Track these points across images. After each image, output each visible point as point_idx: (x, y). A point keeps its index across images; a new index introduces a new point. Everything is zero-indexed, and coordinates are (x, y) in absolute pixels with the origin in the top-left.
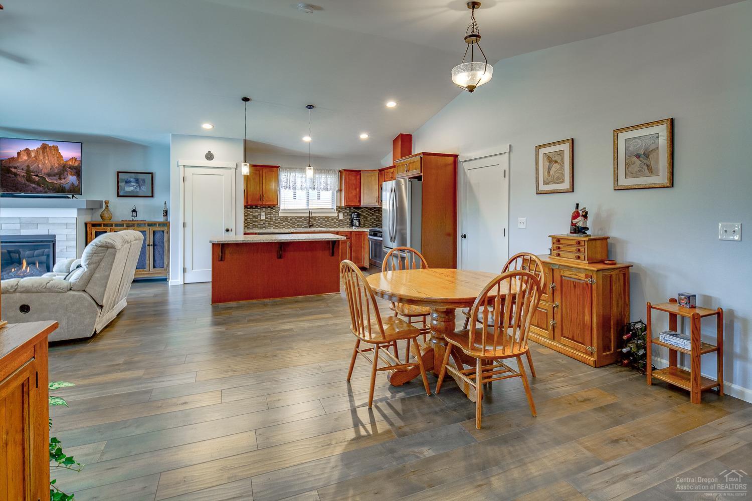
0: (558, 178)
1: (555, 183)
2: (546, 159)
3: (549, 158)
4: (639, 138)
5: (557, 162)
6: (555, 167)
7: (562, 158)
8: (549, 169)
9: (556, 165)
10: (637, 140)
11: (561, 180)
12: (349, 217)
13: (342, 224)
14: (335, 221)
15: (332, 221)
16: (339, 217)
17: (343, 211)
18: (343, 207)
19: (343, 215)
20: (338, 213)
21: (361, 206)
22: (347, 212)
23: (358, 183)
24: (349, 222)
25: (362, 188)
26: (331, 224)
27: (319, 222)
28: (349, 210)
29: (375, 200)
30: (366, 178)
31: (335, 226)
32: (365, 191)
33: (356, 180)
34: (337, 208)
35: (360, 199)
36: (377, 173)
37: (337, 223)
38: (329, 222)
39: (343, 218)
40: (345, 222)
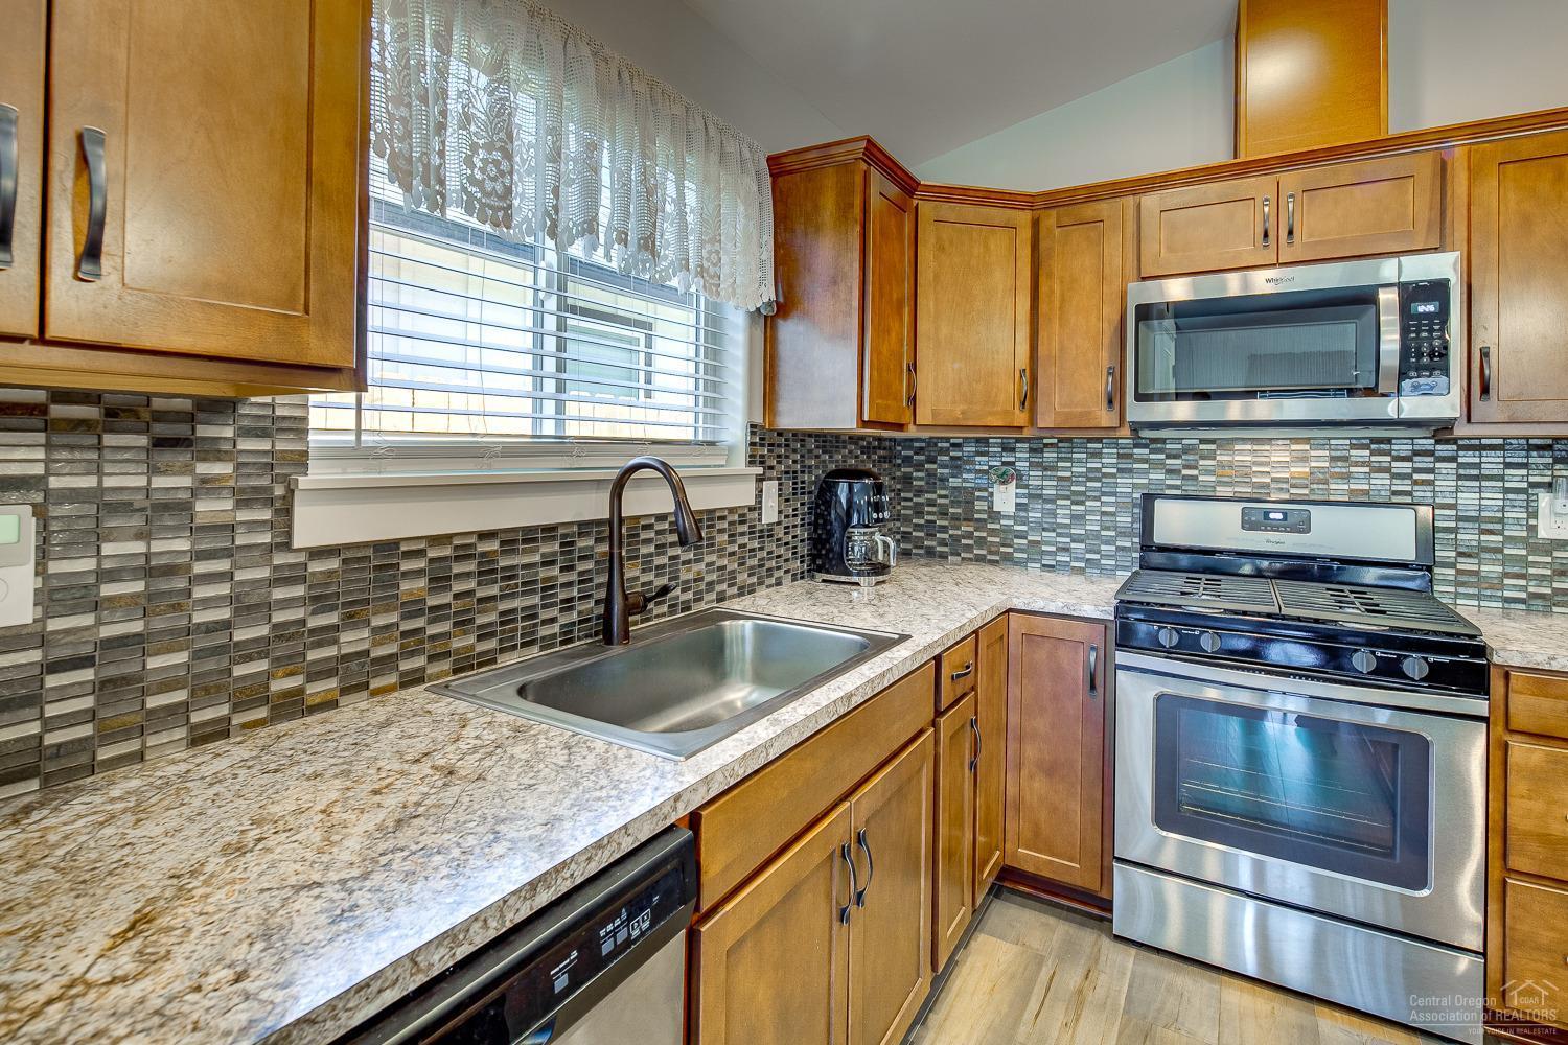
12: (802, 504)
13: (773, 564)
14: (745, 540)
15: (730, 543)
16: (760, 508)
17: (779, 462)
18: (780, 433)
19: (780, 496)
20: (760, 479)
21: (912, 432)
22: (795, 472)
23: (908, 269)
24: (802, 541)
25: (926, 304)
26: (724, 568)
27: (663, 560)
28: (802, 456)
29: (1008, 390)
30: (951, 243)
31: (743, 578)
32: (944, 331)
33: (902, 242)
34: (752, 444)
35: (912, 386)
36: (1023, 218)
37: (755, 556)
38: (713, 558)
39: (780, 512)
40: (787, 544)
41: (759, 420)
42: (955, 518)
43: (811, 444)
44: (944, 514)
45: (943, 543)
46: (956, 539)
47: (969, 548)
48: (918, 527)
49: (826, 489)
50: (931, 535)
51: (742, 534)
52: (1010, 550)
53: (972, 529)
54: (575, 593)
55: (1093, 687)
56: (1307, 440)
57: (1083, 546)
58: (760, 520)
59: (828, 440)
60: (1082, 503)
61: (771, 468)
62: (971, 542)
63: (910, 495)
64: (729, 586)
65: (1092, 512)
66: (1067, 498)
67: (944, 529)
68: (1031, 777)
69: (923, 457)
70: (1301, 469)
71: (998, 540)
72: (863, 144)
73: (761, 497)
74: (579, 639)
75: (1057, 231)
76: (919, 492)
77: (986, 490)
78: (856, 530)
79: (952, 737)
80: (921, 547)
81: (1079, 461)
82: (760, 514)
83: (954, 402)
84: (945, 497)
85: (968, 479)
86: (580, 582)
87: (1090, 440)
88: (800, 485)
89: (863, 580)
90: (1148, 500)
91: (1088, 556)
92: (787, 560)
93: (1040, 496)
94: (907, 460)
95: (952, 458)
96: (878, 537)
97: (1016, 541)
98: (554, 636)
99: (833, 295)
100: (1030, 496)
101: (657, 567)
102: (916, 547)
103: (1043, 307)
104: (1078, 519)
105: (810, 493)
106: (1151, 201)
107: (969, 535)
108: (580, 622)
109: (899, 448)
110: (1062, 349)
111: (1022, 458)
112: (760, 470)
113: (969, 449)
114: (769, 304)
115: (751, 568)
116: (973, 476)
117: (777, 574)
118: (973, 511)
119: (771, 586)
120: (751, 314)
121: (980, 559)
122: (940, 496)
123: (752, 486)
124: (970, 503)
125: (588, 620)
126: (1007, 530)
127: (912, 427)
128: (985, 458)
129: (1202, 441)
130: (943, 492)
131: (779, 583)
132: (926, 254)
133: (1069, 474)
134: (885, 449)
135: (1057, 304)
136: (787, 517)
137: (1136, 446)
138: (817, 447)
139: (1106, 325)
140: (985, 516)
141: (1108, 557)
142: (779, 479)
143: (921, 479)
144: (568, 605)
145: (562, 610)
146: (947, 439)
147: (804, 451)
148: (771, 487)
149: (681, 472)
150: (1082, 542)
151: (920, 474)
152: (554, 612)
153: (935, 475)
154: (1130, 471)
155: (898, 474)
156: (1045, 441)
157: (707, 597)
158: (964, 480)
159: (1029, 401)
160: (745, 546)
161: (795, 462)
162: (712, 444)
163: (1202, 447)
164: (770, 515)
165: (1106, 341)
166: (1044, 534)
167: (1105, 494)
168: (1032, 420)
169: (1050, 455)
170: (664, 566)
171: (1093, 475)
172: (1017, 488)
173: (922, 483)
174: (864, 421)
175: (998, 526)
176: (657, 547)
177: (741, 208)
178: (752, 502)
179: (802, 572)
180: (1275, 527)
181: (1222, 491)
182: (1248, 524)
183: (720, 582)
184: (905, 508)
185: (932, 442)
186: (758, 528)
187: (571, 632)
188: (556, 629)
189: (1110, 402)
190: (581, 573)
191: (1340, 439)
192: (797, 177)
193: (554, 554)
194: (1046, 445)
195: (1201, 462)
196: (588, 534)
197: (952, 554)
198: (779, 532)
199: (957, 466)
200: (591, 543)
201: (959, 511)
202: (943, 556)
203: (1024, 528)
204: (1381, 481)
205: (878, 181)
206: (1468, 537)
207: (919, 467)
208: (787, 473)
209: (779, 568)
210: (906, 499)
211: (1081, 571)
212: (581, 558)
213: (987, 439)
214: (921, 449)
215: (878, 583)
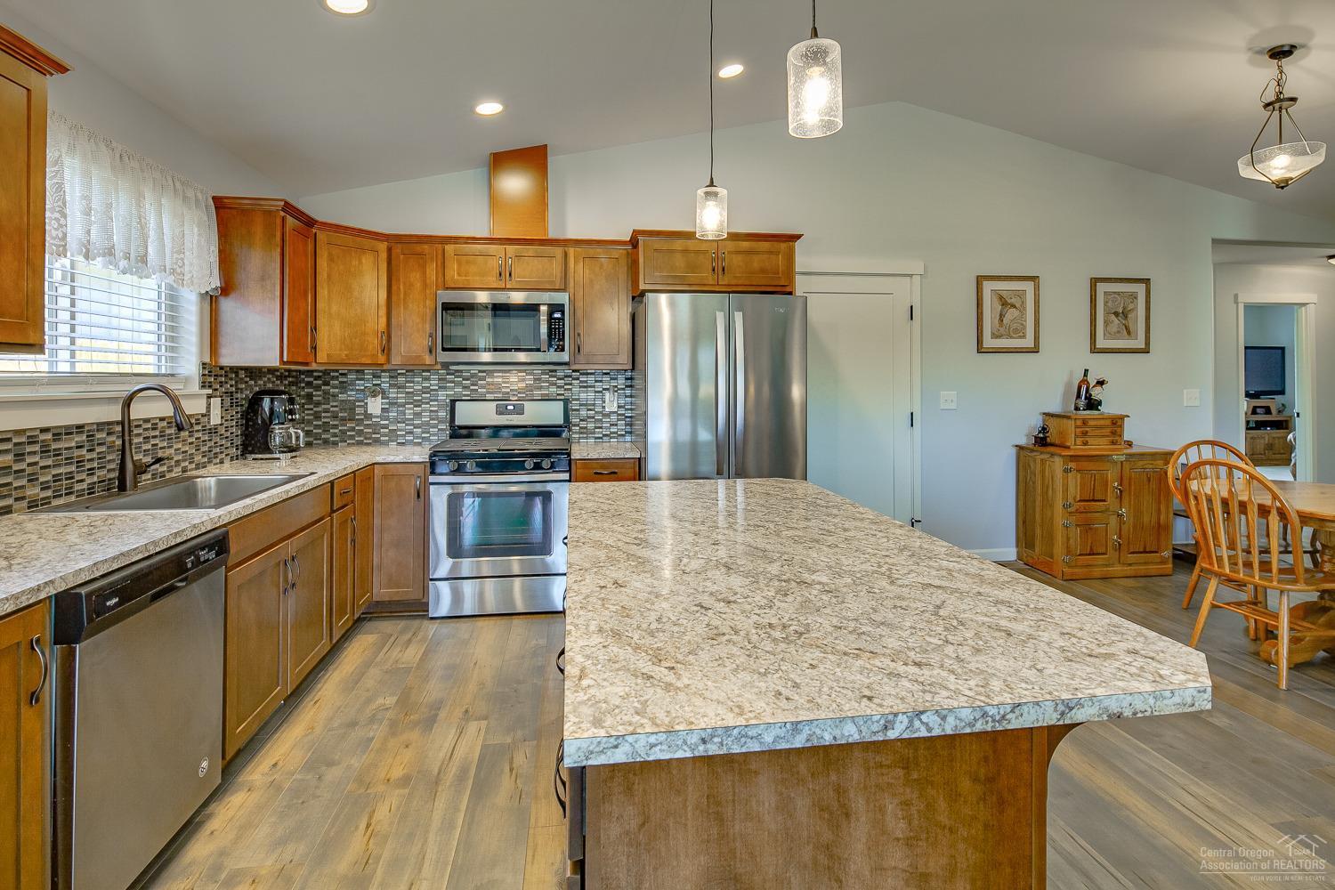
0: (1016, 331)
1: (1012, 337)
2: (996, 300)
3: (1001, 298)
4: (1118, 293)
5: (1015, 307)
6: (1011, 314)
7: (1023, 302)
8: (1002, 316)
9: (1013, 310)
10: (1116, 296)
11: (1021, 334)
12: (237, 413)
13: (218, 450)
14: (200, 435)
15: (190, 436)
16: (209, 415)
17: (221, 386)
18: (222, 368)
19: (222, 407)
20: (209, 397)
21: (314, 366)
22: (232, 393)
23: (310, 271)
24: (237, 436)
25: (323, 292)
26: (186, 452)
27: (148, 446)
28: (236, 382)
29: (374, 343)
30: (338, 257)
31: (198, 458)
32: (334, 308)
33: (306, 256)
34: (203, 375)
35: (314, 339)
36: (383, 246)
37: (206, 445)
38: (180, 446)
39: (222, 417)
40: (227, 438)
41: (207, 360)
42: (343, 419)
43: (242, 374)
44: (335, 417)
45: (335, 435)
46: (344, 432)
47: (352, 437)
48: (317, 427)
49: (255, 402)
50: (326, 431)
51: (198, 431)
52: (379, 436)
53: (354, 425)
54: (95, 465)
55: (418, 496)
56: (524, 371)
57: (420, 430)
58: (209, 422)
59: (253, 372)
60: (420, 406)
61: (216, 390)
62: (353, 433)
63: (311, 406)
64: (190, 463)
65: (425, 411)
66: (411, 403)
67: (335, 427)
68: (387, 550)
69: (320, 382)
70: (522, 385)
71: (371, 431)
72: (283, 203)
73: (210, 408)
74: (98, 492)
75: (402, 257)
76: (318, 404)
77: (363, 401)
78: (277, 427)
79: (340, 524)
80: (320, 439)
81: (418, 382)
82: (209, 419)
83: (341, 350)
84: (336, 406)
85: (351, 395)
86: (99, 458)
87: (424, 371)
88: (235, 401)
89: (281, 456)
90: (453, 402)
91: (423, 435)
92: (226, 448)
93: (396, 403)
94: (309, 384)
95: (341, 382)
96: (292, 430)
97: (382, 430)
98: (84, 490)
99: (262, 286)
100: (390, 404)
101: (145, 451)
102: (316, 439)
103: (394, 298)
104: (417, 415)
105: (242, 405)
106: (449, 248)
107: (353, 429)
108: (99, 482)
109: (302, 376)
110: (405, 320)
111: (385, 382)
112: (210, 391)
113: (352, 377)
114: (216, 289)
115: (204, 452)
116: (354, 393)
117: (220, 456)
118: (354, 414)
119: (217, 464)
120: (201, 295)
121: (360, 443)
122: (333, 405)
123: (204, 401)
124: (352, 410)
125: (104, 481)
126: (377, 424)
127: (314, 364)
128: (363, 382)
129: (480, 371)
130: (335, 404)
131: (222, 462)
132: (323, 264)
133: (412, 390)
134: (293, 377)
135: (402, 296)
136: (226, 420)
137: (448, 374)
138: (246, 376)
139: (428, 311)
140: (363, 417)
141: (434, 435)
142: (221, 397)
143: (319, 396)
144: (91, 472)
145: (88, 475)
146: (337, 371)
147: (238, 379)
148: (216, 402)
149: (177, 393)
150: (420, 427)
151: (318, 393)
152: (84, 476)
153: (329, 393)
154: (445, 387)
155: (302, 393)
156: (399, 371)
157: (176, 470)
158: (350, 396)
159: (386, 350)
160: (199, 438)
161: (231, 386)
162: (173, 375)
163: (480, 374)
164: (215, 419)
165: (428, 318)
166: (399, 425)
167: (432, 401)
168: (388, 361)
169: (401, 379)
170: (148, 450)
171: (426, 390)
172: (382, 399)
173: (320, 398)
174: (283, 361)
175: (370, 422)
176: (144, 438)
177: (196, 230)
178: (204, 412)
179: (237, 456)
180: (510, 413)
181: (489, 396)
182: (499, 412)
183: (185, 460)
184: (308, 415)
185: (326, 372)
186: (208, 427)
187: (93, 488)
188: (85, 486)
189: (431, 351)
190: (98, 453)
191: (538, 370)
192: (234, 212)
193: (83, 441)
194: (399, 374)
195: (479, 382)
196: (102, 430)
197: (341, 442)
198: (222, 430)
199: (344, 387)
200: (104, 436)
201: (346, 414)
202: (335, 444)
203: (387, 422)
204: (553, 389)
205: (290, 221)
206: (583, 413)
207: (318, 388)
208: (226, 393)
209: (221, 453)
210: (308, 409)
211: (419, 444)
212: (99, 444)
213: (363, 370)
214: (319, 377)
215: (292, 458)
